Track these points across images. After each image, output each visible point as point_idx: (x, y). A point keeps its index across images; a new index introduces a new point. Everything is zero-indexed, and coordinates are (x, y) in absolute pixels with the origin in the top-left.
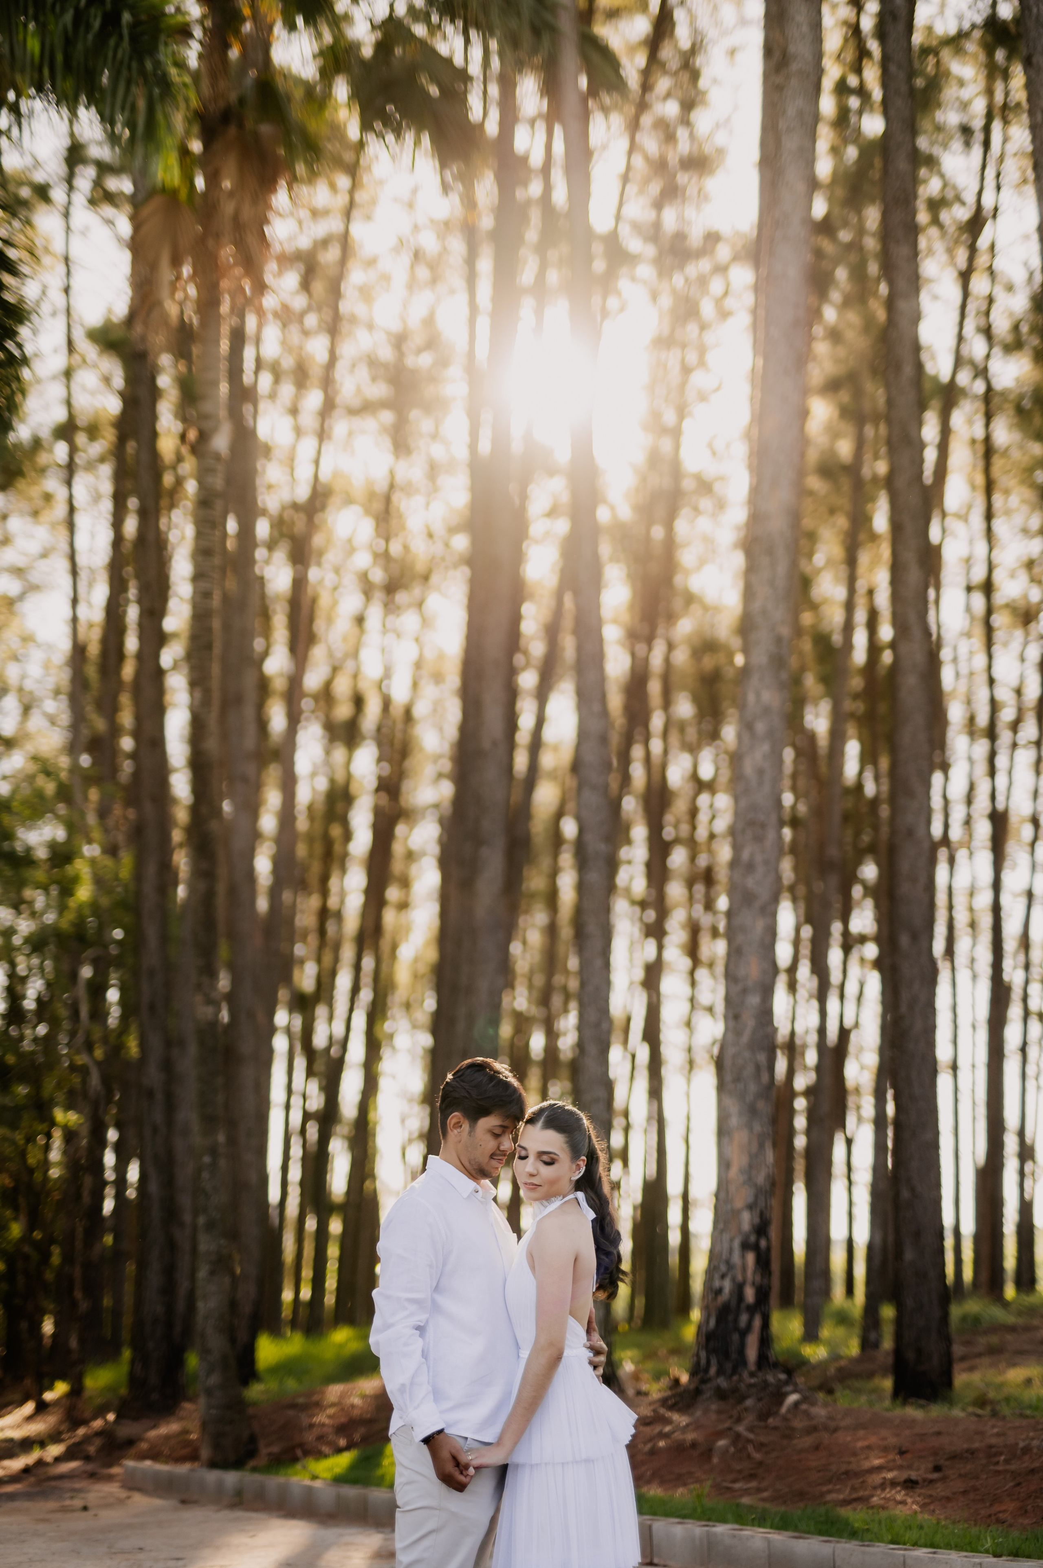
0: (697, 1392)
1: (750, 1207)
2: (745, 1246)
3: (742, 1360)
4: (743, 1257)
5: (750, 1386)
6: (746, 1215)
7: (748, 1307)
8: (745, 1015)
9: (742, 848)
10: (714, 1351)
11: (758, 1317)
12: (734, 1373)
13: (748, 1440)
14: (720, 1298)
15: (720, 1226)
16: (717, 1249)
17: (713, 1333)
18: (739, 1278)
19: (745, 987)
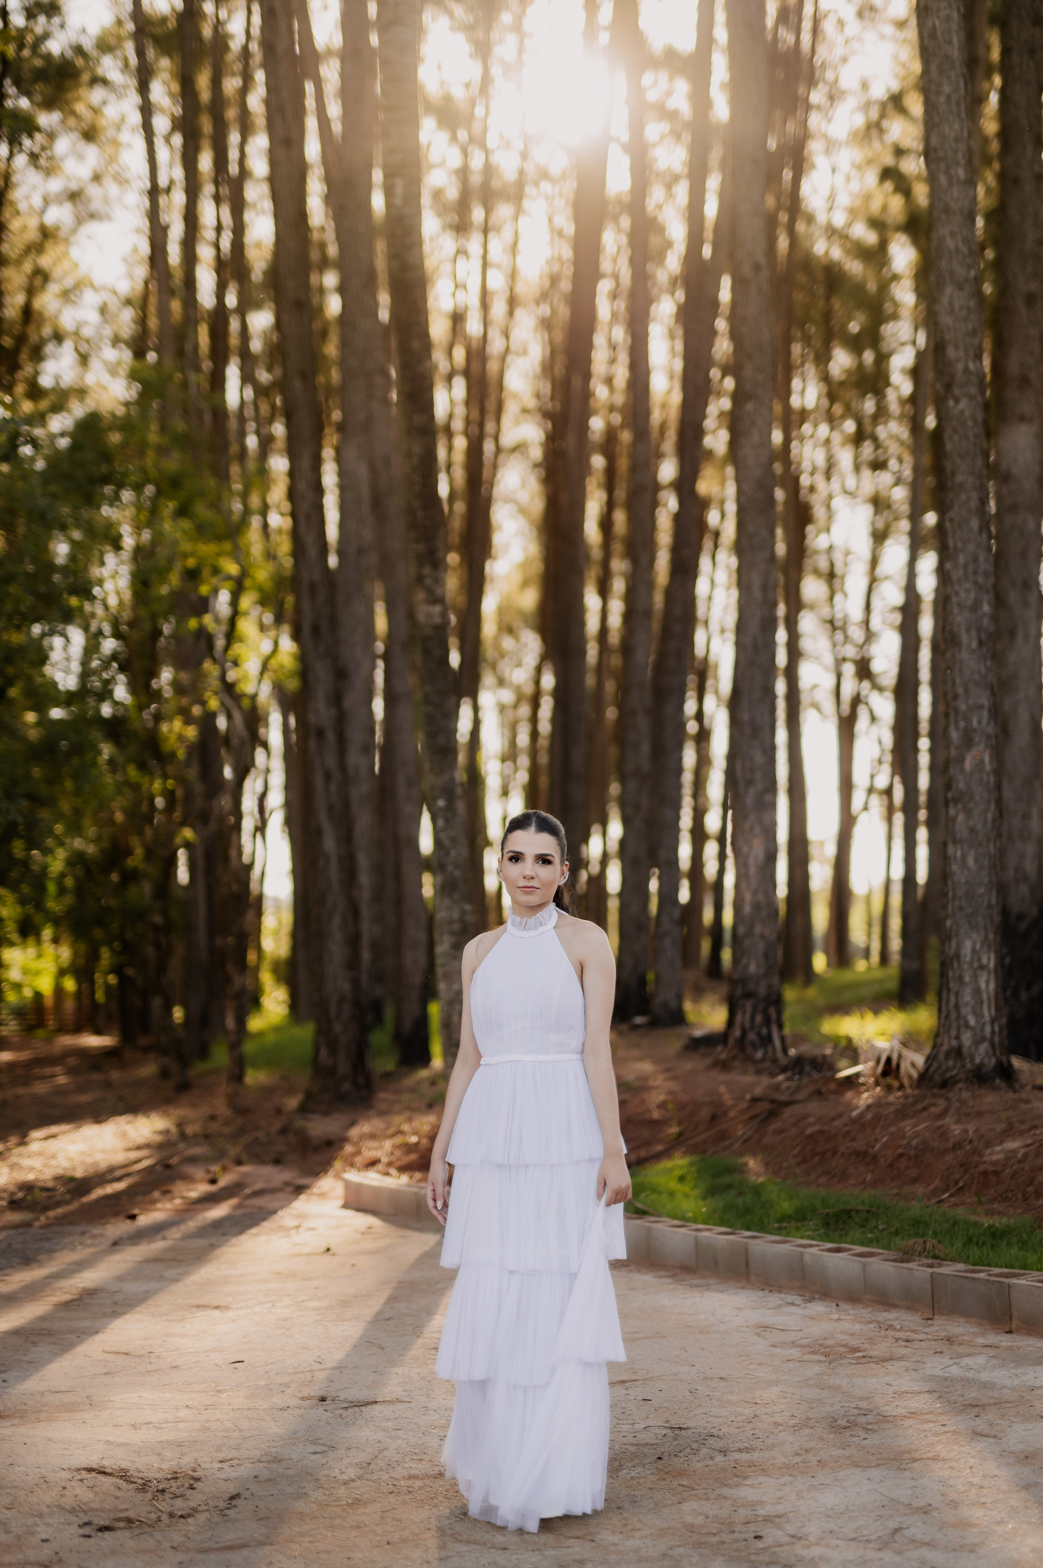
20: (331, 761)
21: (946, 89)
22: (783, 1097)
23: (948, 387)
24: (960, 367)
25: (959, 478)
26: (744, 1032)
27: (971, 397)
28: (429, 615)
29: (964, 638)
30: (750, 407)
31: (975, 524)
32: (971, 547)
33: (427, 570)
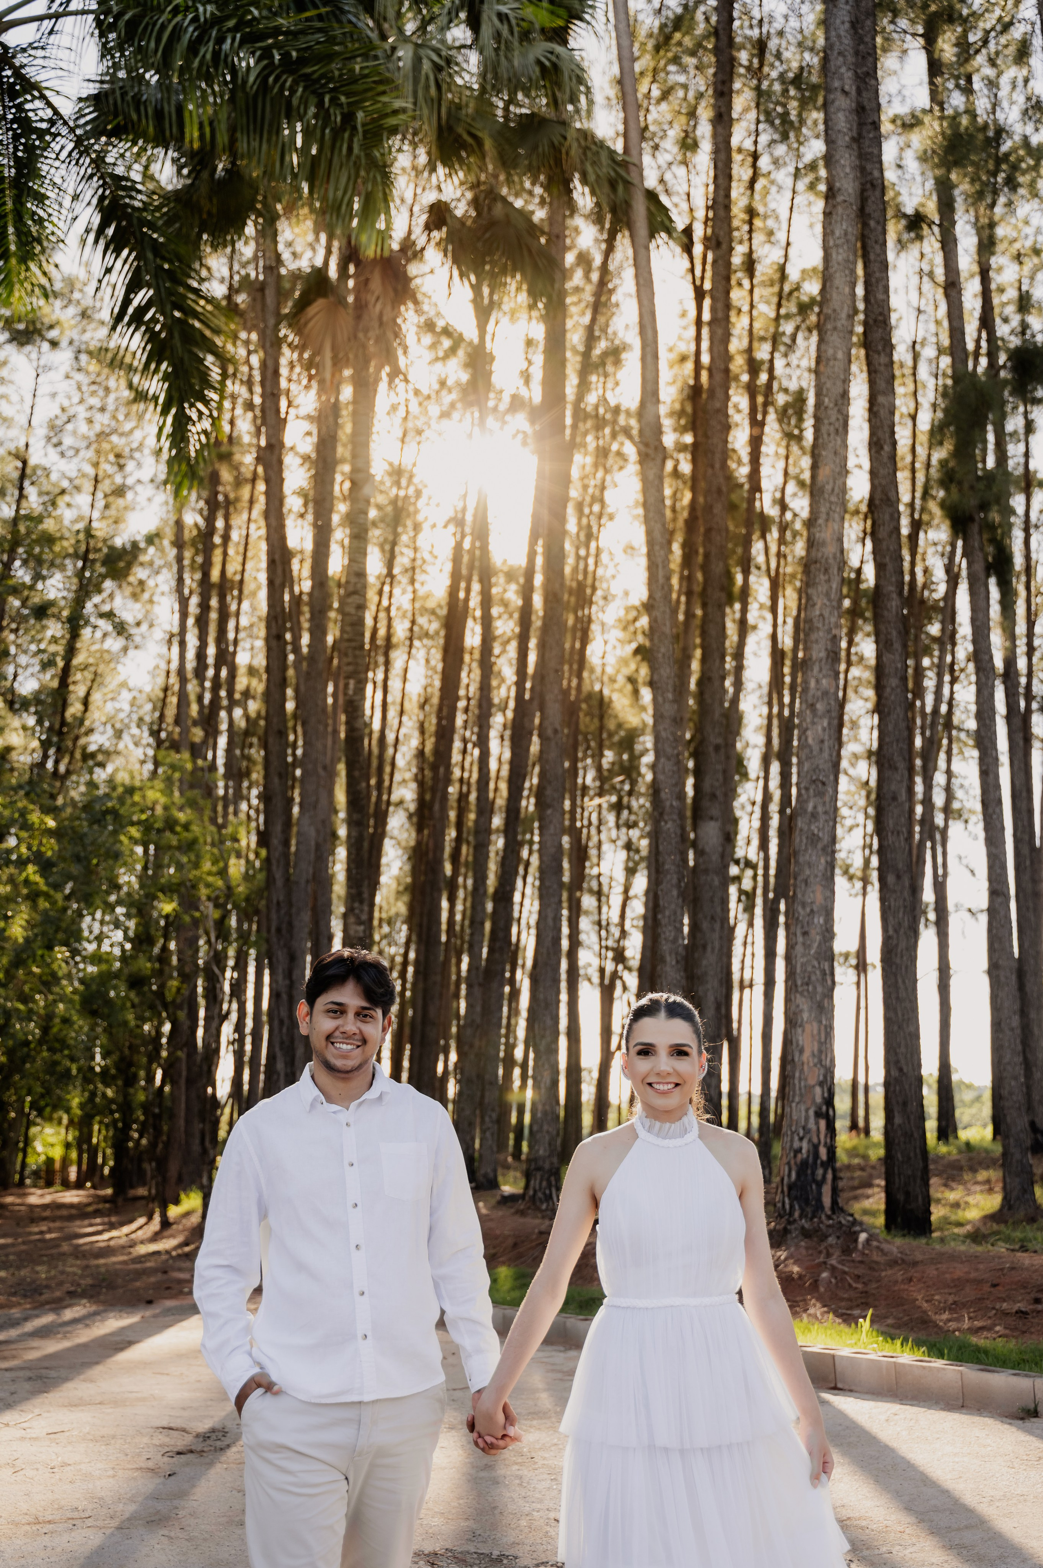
0: (786, 1231)
1: (821, 1084)
2: (818, 1115)
3: (820, 1206)
4: (817, 1123)
5: (829, 1226)
6: (818, 1090)
7: (822, 1163)
8: (813, 933)
9: (807, 801)
10: (796, 1198)
11: (830, 1172)
12: (814, 1216)
13: (845, 1273)
14: (799, 1156)
15: (797, 1099)
16: (795, 1117)
17: (795, 1184)
18: (815, 1140)
19: (812, 911)
21: (663, 650)
23: (661, 814)
24: (668, 804)
25: (667, 867)
26: (535, 1191)
29: (668, 959)
30: (549, 812)
31: (675, 893)
32: (673, 906)
33: (356, 905)
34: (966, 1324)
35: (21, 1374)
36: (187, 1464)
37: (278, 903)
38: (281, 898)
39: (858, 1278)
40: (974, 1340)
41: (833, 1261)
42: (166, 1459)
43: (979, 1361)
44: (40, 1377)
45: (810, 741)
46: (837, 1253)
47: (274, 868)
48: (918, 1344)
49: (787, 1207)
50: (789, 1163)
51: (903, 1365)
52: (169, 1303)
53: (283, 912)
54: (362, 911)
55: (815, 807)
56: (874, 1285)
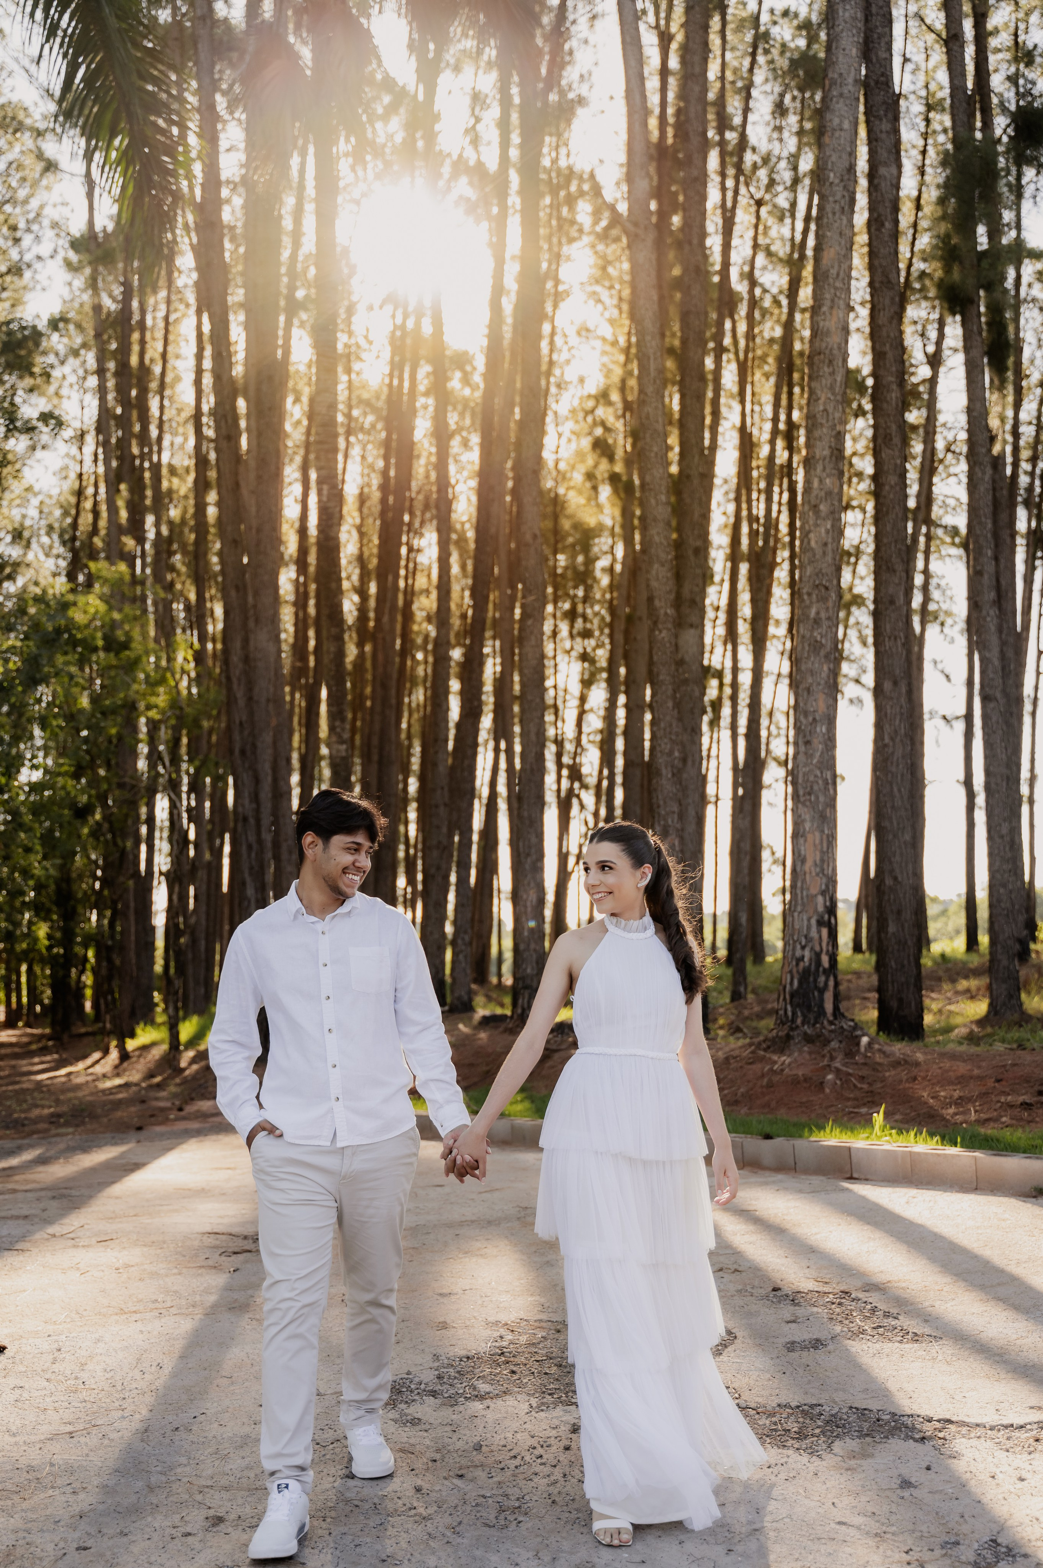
0: (788, 1037)
1: (823, 893)
2: (820, 923)
3: (822, 1012)
4: (819, 932)
5: (831, 1031)
6: (820, 899)
7: (825, 970)
8: (815, 741)
9: (809, 607)
10: (798, 1005)
11: (832, 979)
12: (816, 1022)
13: (849, 1074)
14: (801, 965)
15: (799, 908)
16: (797, 927)
17: (797, 991)
18: (817, 949)
19: (814, 719)
20: (252, 838)
21: (655, 449)
22: (554, 1047)
23: (655, 623)
24: (662, 612)
25: (661, 677)
27: (669, 630)
28: (338, 751)
29: (664, 771)
30: (530, 622)
31: (670, 704)
32: (668, 718)
33: (337, 723)
34: (973, 1116)
35: (43, 1193)
36: (246, 1262)
37: (241, 723)
38: (244, 718)
39: (862, 1078)
40: (982, 1131)
41: (837, 1064)
42: (223, 1258)
43: (991, 1148)
44: (63, 1196)
45: (813, 544)
46: (840, 1057)
47: (235, 686)
48: (932, 1134)
49: (790, 1014)
50: (791, 972)
51: (919, 1154)
52: (159, 1129)
53: (246, 733)
54: (343, 729)
55: (818, 613)
56: (879, 1085)
